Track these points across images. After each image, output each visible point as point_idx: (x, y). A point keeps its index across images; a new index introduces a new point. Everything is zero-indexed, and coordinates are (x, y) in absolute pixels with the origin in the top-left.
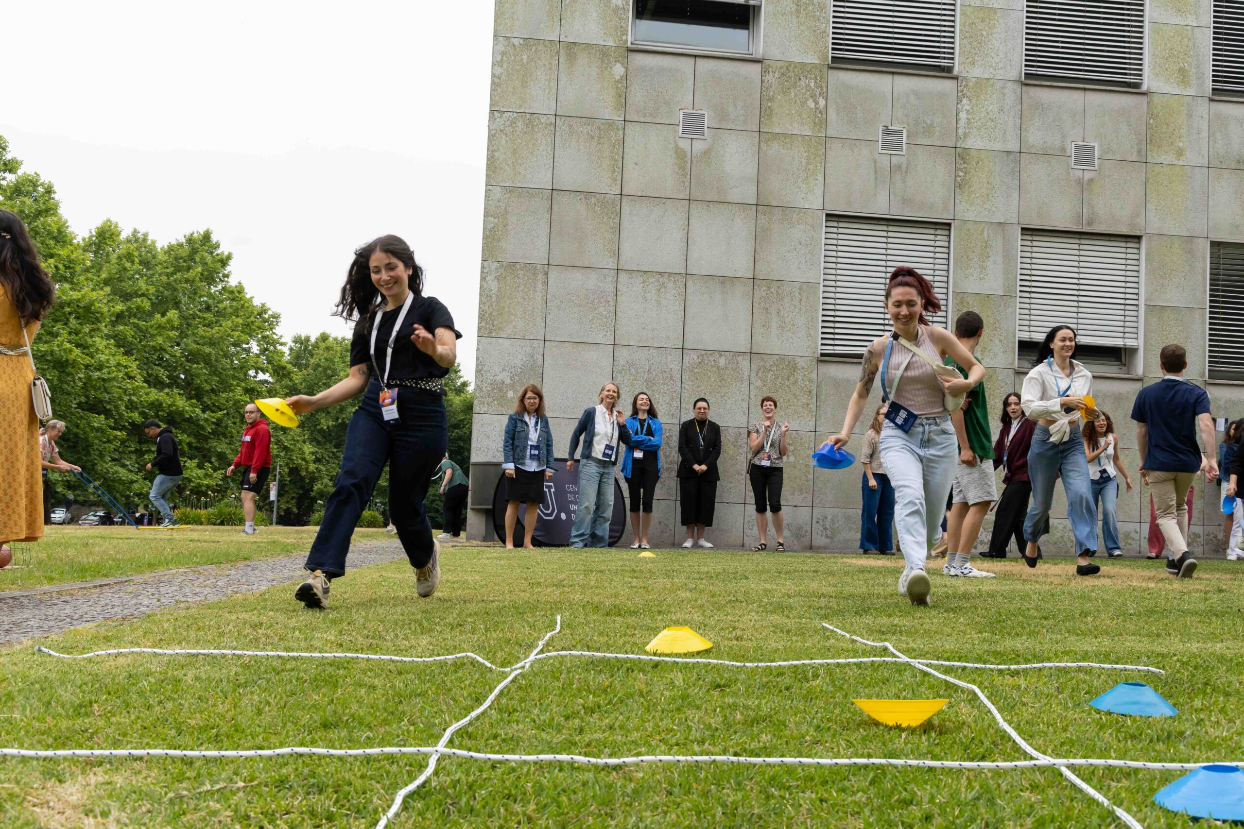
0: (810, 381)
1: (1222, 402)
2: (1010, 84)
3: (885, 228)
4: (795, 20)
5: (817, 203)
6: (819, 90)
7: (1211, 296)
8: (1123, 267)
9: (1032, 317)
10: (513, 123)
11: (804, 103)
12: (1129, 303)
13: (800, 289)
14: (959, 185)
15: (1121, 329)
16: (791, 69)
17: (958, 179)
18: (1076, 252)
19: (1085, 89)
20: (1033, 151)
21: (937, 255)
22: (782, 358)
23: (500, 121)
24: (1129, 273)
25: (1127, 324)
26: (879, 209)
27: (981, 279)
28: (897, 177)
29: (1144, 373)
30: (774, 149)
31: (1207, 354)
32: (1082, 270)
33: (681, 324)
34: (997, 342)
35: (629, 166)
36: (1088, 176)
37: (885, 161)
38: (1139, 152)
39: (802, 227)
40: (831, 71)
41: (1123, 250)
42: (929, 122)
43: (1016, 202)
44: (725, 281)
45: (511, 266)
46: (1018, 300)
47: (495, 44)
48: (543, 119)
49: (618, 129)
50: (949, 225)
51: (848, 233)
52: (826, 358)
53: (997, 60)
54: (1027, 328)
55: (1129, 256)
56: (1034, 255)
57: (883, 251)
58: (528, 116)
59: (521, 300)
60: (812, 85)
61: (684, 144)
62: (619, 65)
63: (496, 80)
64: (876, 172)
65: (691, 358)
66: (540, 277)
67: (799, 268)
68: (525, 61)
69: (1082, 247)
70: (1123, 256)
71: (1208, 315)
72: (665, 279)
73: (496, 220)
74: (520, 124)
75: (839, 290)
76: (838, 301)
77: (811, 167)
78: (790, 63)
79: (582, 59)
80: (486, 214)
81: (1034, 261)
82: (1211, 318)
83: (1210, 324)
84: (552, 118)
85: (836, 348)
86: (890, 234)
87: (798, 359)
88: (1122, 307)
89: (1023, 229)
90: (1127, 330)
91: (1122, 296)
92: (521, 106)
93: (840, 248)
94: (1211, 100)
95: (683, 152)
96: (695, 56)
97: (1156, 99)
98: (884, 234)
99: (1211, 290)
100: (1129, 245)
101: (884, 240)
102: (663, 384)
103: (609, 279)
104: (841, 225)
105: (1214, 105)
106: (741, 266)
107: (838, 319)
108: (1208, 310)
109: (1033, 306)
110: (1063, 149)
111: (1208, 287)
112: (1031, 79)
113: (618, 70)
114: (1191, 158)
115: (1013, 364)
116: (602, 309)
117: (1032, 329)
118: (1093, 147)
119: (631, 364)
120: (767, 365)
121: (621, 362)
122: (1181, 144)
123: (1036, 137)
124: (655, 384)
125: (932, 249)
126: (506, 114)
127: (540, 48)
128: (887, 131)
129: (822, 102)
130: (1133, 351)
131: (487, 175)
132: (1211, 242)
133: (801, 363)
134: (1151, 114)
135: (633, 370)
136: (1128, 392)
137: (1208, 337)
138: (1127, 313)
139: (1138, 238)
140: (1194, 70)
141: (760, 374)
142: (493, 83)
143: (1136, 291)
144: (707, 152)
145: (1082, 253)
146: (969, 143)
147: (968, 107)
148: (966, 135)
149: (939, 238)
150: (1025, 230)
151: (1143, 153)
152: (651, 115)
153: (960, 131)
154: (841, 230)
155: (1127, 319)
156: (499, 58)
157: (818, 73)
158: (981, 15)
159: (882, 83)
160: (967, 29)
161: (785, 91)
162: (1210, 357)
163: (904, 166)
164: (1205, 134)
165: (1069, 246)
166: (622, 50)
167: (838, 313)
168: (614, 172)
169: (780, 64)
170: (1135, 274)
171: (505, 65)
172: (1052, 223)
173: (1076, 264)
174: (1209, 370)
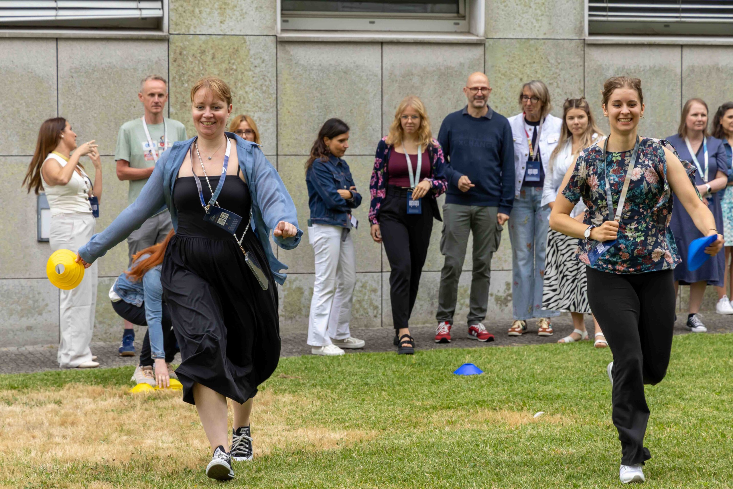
29: (486, 32)
115: (273, 28)
136: (462, 65)
162: (591, 1)
174: (590, 22)
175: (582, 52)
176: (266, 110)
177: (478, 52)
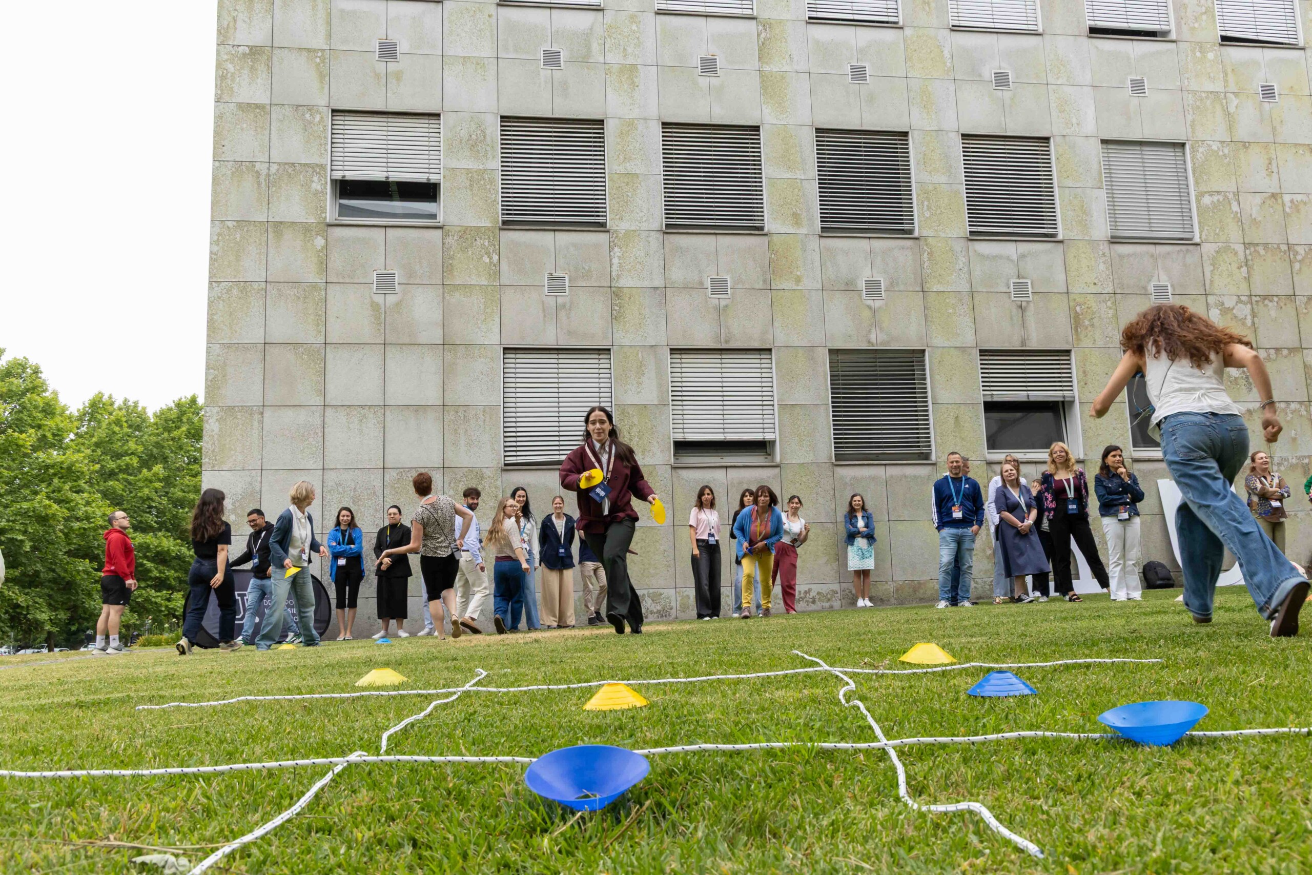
0: (496, 487)
1: (847, 480)
2: (653, 234)
3: (556, 356)
4: (470, 193)
5: (495, 339)
6: (492, 249)
7: (832, 393)
8: (759, 375)
9: (685, 421)
10: (229, 291)
11: (481, 258)
12: (765, 404)
13: (484, 411)
14: (615, 318)
15: (761, 426)
16: (468, 232)
17: (614, 312)
18: (719, 365)
19: (716, 234)
20: (676, 286)
21: (602, 376)
22: (471, 469)
23: (217, 290)
24: (764, 380)
25: (766, 421)
26: (549, 340)
27: (639, 393)
28: (562, 314)
29: (780, 460)
30: (456, 298)
31: (833, 441)
32: (725, 380)
33: (382, 447)
34: (655, 443)
35: (331, 319)
36: (723, 303)
37: (551, 302)
38: (764, 281)
39: (483, 360)
40: (502, 233)
41: (758, 361)
42: (587, 268)
43: (664, 328)
44: (419, 409)
45: (230, 410)
46: (671, 408)
47: (212, 227)
48: (255, 286)
49: (320, 290)
50: (609, 350)
51: (523, 362)
52: (509, 467)
53: (641, 214)
54: (681, 430)
55: (763, 366)
56: (684, 370)
57: (556, 375)
58: (242, 284)
59: (240, 438)
60: (486, 244)
61: (379, 299)
62: (319, 238)
63: (214, 257)
64: (544, 311)
65: (391, 475)
66: (257, 417)
67: (482, 394)
68: (238, 239)
69: (724, 361)
70: (758, 366)
71: (831, 409)
72: (366, 411)
73: (216, 372)
74: (235, 291)
75: (518, 410)
76: (518, 419)
77: (489, 310)
78: (467, 228)
79: (288, 234)
80: (208, 367)
81: (684, 375)
82: (833, 411)
83: (834, 416)
84: (264, 284)
85: (519, 458)
86: (560, 361)
87: (484, 470)
88: (760, 407)
89: (671, 349)
90: (766, 426)
91: (760, 398)
92: (235, 277)
93: (518, 375)
94: (821, 237)
95: (378, 304)
96: (385, 227)
97: (775, 238)
98: (555, 361)
99: (832, 389)
100: (763, 356)
101: (556, 366)
102: (368, 499)
103: (317, 414)
104: (518, 356)
105: (823, 241)
106: (432, 396)
107: (519, 434)
108: (831, 405)
109: (685, 412)
110: (701, 283)
111: (829, 386)
112: (671, 228)
113: (320, 242)
114: (807, 283)
115: (669, 460)
116: (311, 440)
117: (685, 430)
118: (726, 280)
119: (339, 484)
120: (458, 477)
121: (330, 483)
122: (798, 273)
123: (677, 274)
124: (360, 500)
125: (597, 371)
126: (223, 284)
127: (251, 228)
128: (552, 278)
129: (495, 258)
130: (772, 443)
131: (208, 336)
132: (830, 350)
133: (488, 473)
134: (771, 250)
135: (340, 489)
136: (769, 477)
137: (832, 427)
138: (765, 412)
139: (770, 350)
140: (805, 214)
141: (452, 485)
142: (211, 258)
143: (771, 394)
144: (398, 304)
145: (724, 365)
146: (622, 283)
147: (619, 254)
148: (618, 276)
149: (602, 361)
150: (673, 351)
151: (768, 282)
152: (349, 276)
153: (614, 274)
154: (518, 361)
155: (765, 417)
156: (215, 238)
157: (491, 234)
158: (626, 180)
159: (546, 239)
160: (614, 191)
161: (464, 250)
162: (835, 443)
163: (567, 306)
164: (817, 264)
165: (712, 362)
166: (322, 225)
167: (519, 429)
168: (318, 325)
169: (459, 228)
170: (769, 380)
171: (221, 244)
172: (695, 343)
173: (720, 375)
174: (836, 454)
175: (832, 470)
176: (667, 503)
177: (777, 470)
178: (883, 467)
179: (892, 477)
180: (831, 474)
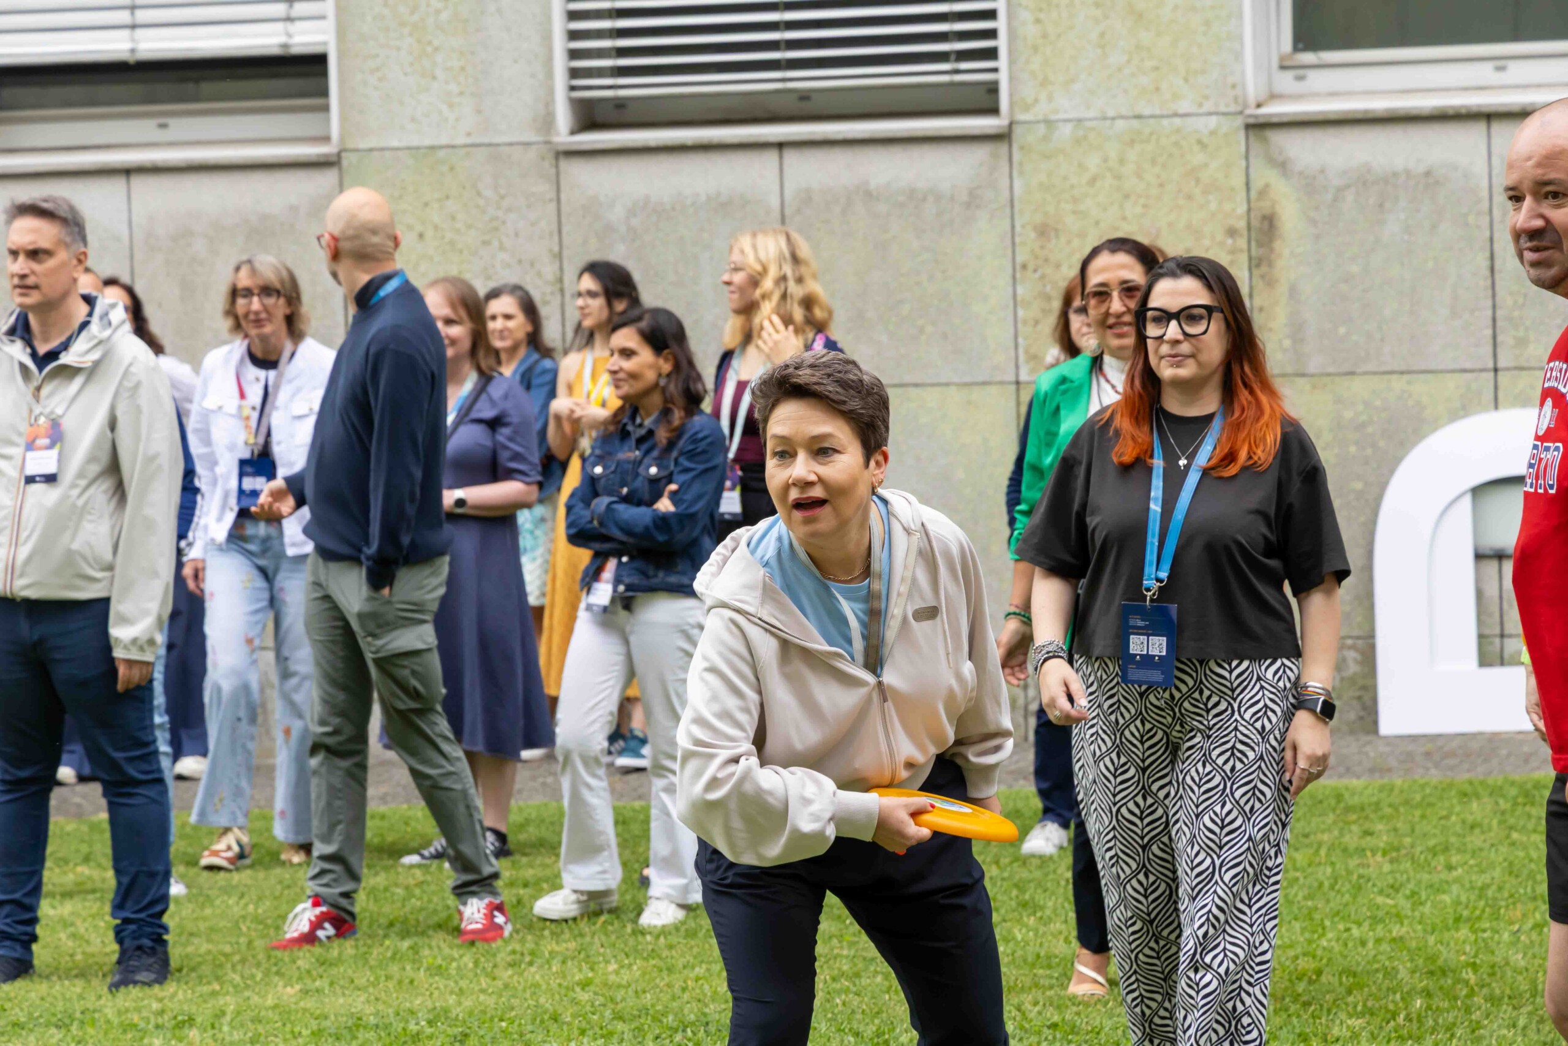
1: (616, 215)
29: (342, 138)
136: (293, 209)
162: (574, 55)
174: (573, 103)
175: (553, 171)
177: (326, 180)
178: (772, 157)
179: (807, 198)
180: (544, 189)
